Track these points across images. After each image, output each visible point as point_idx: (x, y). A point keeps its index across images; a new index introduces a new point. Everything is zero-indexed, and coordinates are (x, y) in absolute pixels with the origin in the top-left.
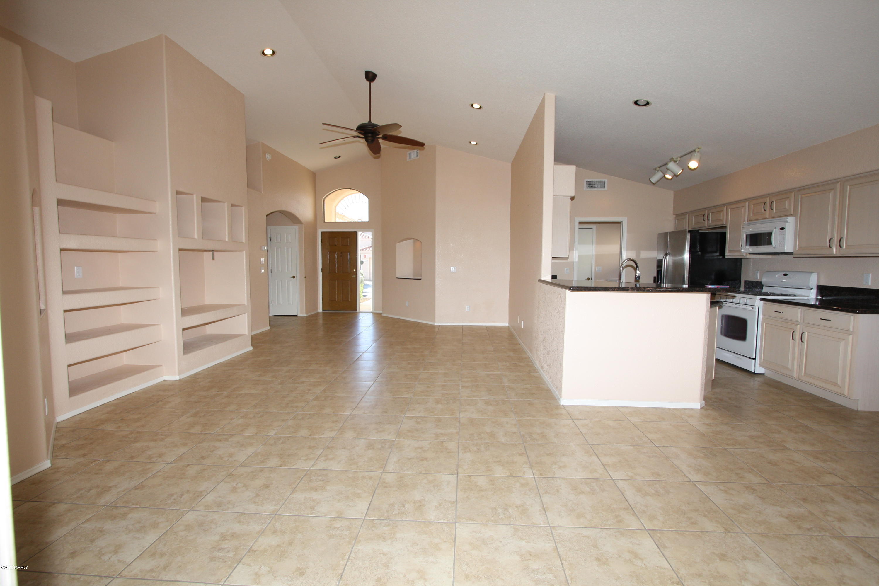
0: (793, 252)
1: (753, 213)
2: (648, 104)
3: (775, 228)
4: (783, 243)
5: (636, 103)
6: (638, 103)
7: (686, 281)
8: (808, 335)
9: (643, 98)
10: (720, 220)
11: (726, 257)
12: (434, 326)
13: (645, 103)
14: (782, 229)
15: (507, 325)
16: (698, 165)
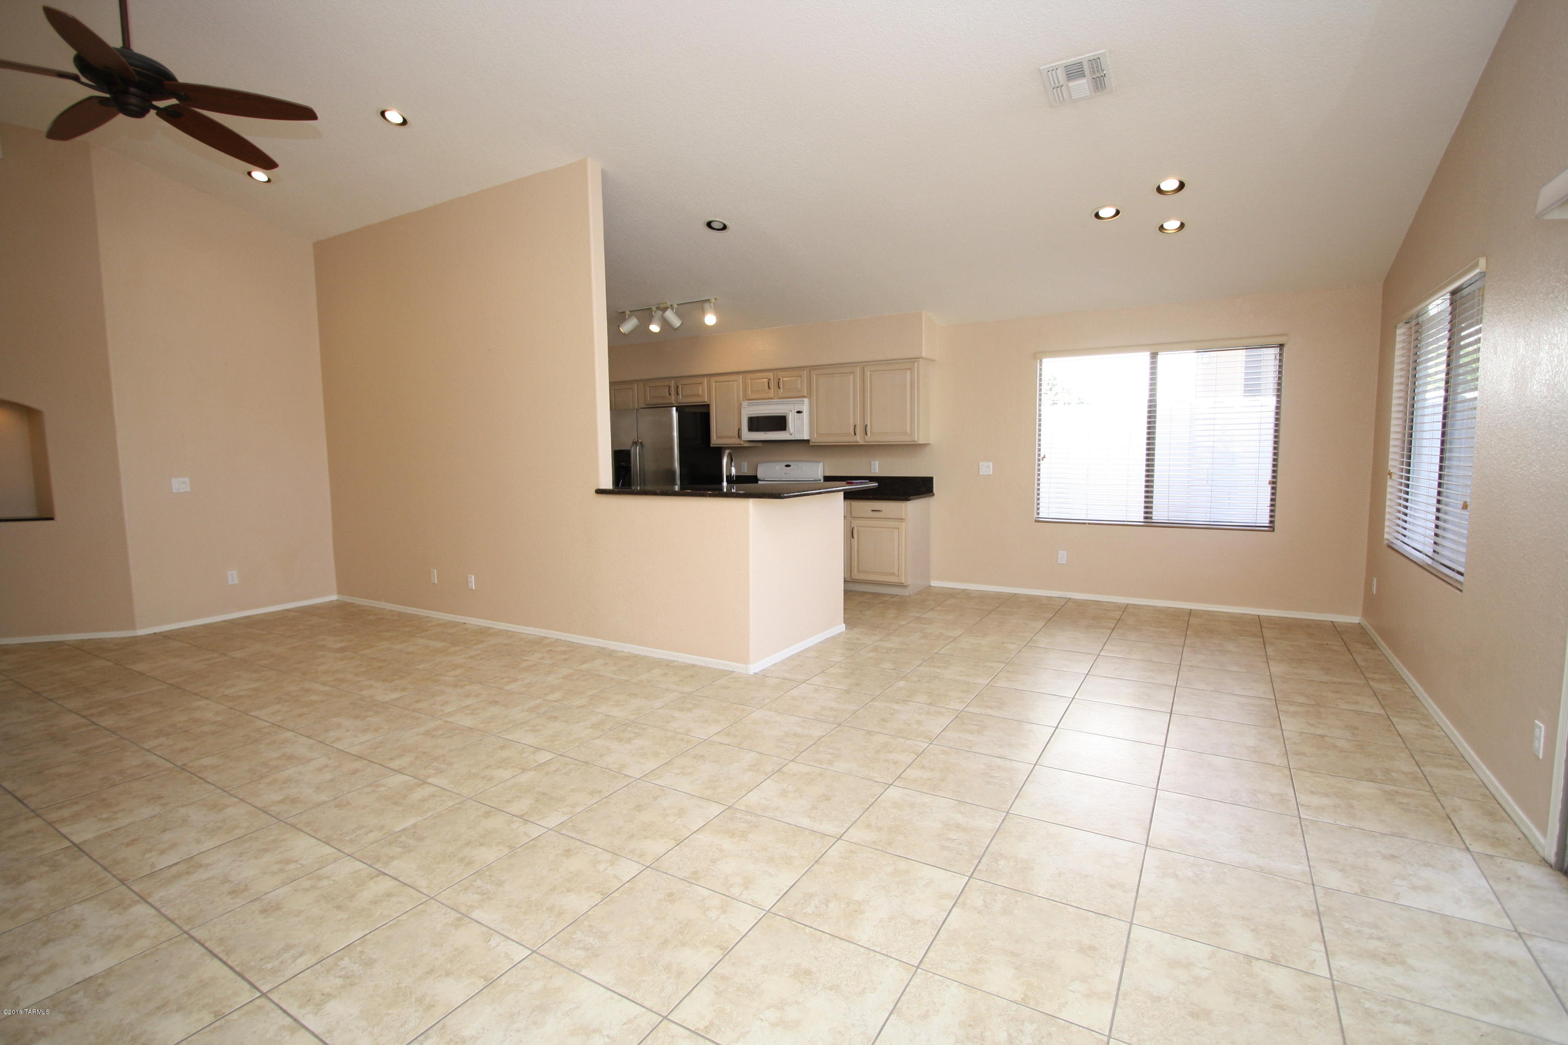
0: (808, 439)
1: (751, 391)
2: (725, 227)
3: (791, 411)
4: (801, 429)
5: (709, 225)
6: (713, 225)
7: (678, 482)
8: (857, 530)
9: (719, 218)
10: (698, 395)
11: (711, 446)
12: (135, 640)
13: (721, 226)
14: (799, 412)
15: (336, 599)
16: (716, 323)
